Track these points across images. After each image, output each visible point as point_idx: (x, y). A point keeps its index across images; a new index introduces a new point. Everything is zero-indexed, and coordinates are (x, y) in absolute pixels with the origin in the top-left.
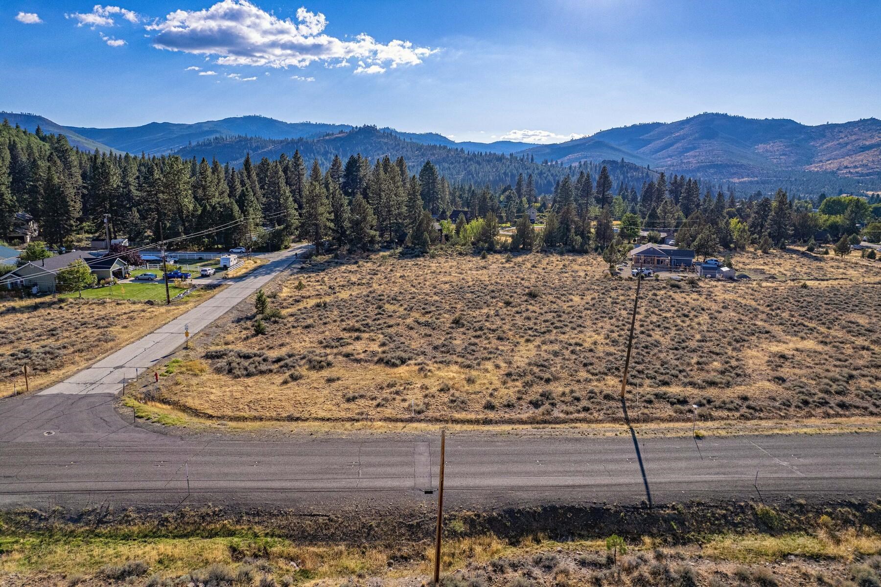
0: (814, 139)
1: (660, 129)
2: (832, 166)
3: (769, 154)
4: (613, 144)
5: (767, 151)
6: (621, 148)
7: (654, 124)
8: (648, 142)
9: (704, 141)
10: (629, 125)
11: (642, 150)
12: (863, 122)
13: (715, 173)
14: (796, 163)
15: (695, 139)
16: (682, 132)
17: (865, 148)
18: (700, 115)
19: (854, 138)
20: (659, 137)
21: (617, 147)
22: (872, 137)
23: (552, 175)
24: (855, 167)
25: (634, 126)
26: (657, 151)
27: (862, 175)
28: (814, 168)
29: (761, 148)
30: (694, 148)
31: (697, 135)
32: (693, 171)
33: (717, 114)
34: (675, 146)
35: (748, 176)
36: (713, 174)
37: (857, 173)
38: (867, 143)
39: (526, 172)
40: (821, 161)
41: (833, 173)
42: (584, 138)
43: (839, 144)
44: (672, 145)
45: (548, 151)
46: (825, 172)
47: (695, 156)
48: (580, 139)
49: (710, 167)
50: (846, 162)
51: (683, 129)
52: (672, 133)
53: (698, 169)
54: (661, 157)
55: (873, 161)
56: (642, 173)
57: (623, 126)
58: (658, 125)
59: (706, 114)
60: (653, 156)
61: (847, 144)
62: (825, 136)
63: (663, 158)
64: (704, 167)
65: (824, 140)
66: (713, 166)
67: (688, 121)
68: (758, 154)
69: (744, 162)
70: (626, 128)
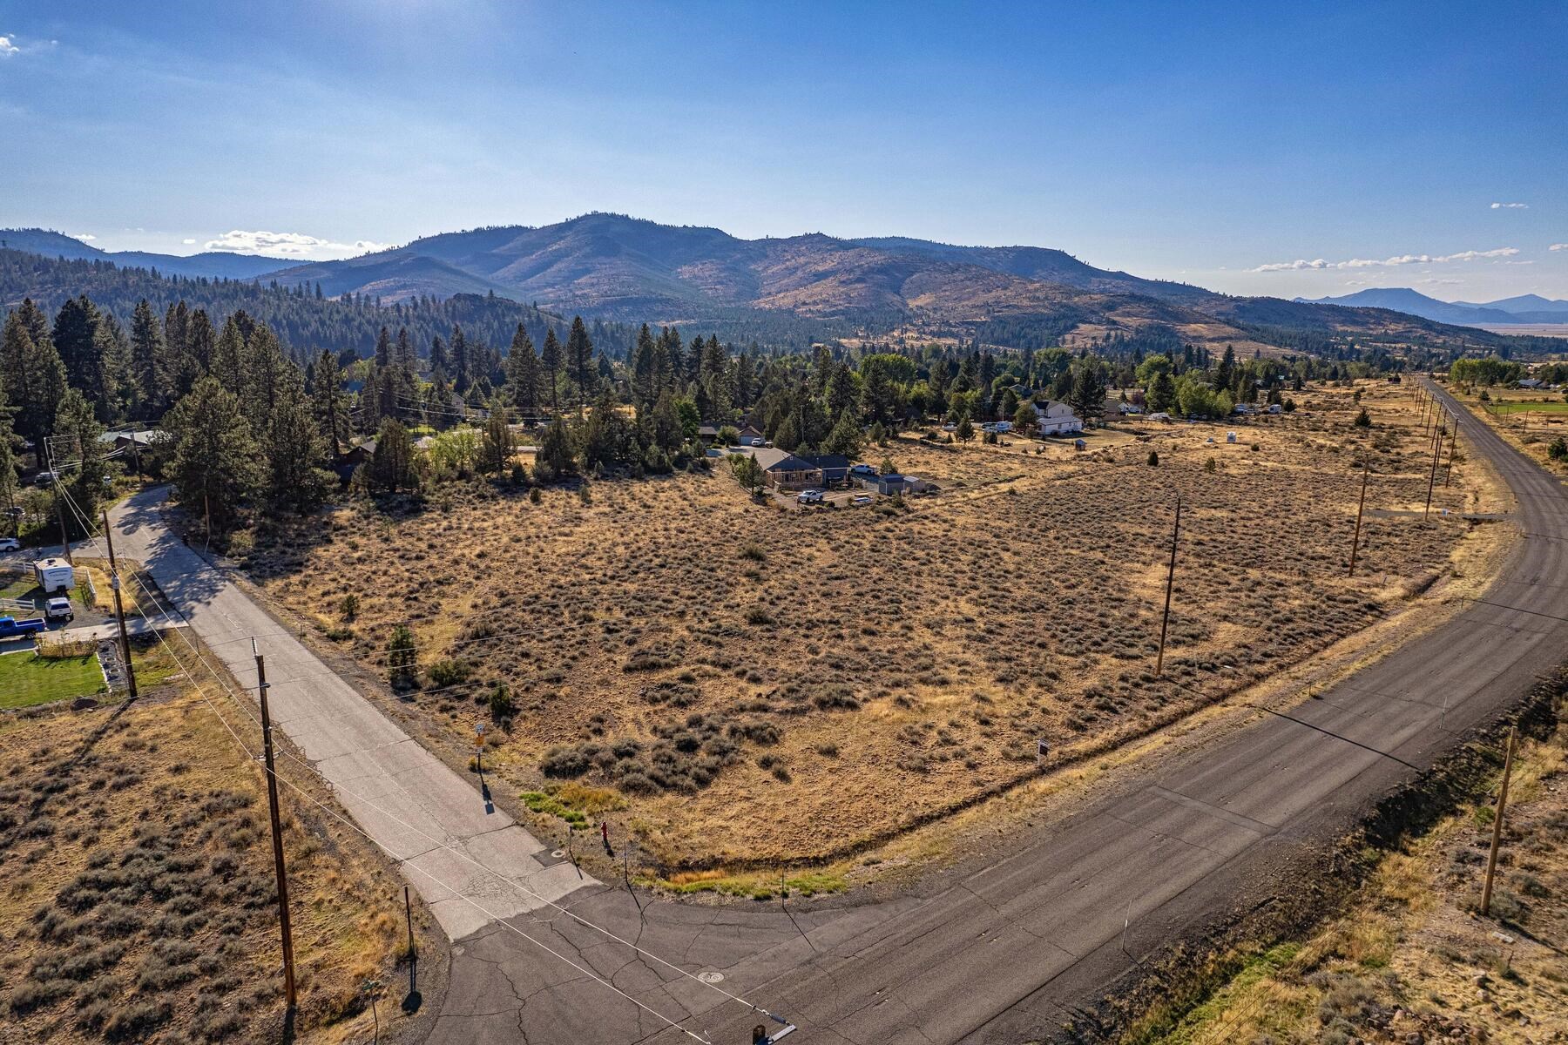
0: (754, 261)
1: (524, 238)
2: (785, 301)
3: (699, 282)
4: (450, 262)
5: (696, 277)
6: (464, 269)
7: (512, 228)
8: (507, 260)
9: (602, 259)
10: (470, 228)
11: (501, 273)
12: (808, 236)
13: (631, 313)
14: (739, 295)
15: (585, 256)
16: (561, 245)
17: (821, 276)
18: (587, 216)
19: (802, 260)
20: (528, 249)
21: (458, 268)
22: (823, 260)
23: (369, 322)
24: (815, 303)
25: (478, 231)
26: (526, 276)
27: (825, 315)
28: (763, 304)
29: (686, 271)
30: (587, 271)
31: (588, 249)
32: (597, 310)
33: (613, 215)
34: (555, 268)
35: (680, 317)
36: (627, 314)
37: (819, 311)
38: (820, 269)
39: (316, 317)
40: (770, 294)
41: (791, 312)
42: (390, 252)
43: (787, 268)
44: (549, 265)
45: (326, 274)
46: (780, 309)
47: (593, 285)
48: (384, 253)
49: (623, 302)
50: (802, 294)
51: (561, 238)
52: (546, 246)
53: (604, 307)
54: (535, 285)
55: (834, 296)
56: (529, 316)
57: (459, 231)
58: (518, 230)
59: (595, 215)
60: (523, 284)
61: (796, 269)
62: (767, 257)
63: (539, 288)
64: (612, 302)
65: (766, 262)
66: (625, 301)
67: (569, 225)
68: (683, 281)
69: (668, 294)
70: (464, 234)
